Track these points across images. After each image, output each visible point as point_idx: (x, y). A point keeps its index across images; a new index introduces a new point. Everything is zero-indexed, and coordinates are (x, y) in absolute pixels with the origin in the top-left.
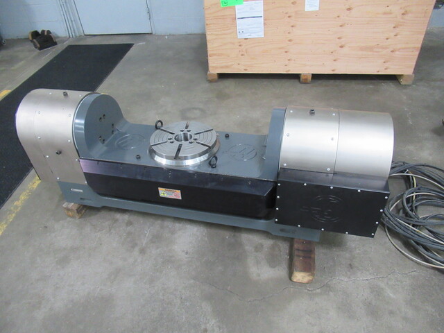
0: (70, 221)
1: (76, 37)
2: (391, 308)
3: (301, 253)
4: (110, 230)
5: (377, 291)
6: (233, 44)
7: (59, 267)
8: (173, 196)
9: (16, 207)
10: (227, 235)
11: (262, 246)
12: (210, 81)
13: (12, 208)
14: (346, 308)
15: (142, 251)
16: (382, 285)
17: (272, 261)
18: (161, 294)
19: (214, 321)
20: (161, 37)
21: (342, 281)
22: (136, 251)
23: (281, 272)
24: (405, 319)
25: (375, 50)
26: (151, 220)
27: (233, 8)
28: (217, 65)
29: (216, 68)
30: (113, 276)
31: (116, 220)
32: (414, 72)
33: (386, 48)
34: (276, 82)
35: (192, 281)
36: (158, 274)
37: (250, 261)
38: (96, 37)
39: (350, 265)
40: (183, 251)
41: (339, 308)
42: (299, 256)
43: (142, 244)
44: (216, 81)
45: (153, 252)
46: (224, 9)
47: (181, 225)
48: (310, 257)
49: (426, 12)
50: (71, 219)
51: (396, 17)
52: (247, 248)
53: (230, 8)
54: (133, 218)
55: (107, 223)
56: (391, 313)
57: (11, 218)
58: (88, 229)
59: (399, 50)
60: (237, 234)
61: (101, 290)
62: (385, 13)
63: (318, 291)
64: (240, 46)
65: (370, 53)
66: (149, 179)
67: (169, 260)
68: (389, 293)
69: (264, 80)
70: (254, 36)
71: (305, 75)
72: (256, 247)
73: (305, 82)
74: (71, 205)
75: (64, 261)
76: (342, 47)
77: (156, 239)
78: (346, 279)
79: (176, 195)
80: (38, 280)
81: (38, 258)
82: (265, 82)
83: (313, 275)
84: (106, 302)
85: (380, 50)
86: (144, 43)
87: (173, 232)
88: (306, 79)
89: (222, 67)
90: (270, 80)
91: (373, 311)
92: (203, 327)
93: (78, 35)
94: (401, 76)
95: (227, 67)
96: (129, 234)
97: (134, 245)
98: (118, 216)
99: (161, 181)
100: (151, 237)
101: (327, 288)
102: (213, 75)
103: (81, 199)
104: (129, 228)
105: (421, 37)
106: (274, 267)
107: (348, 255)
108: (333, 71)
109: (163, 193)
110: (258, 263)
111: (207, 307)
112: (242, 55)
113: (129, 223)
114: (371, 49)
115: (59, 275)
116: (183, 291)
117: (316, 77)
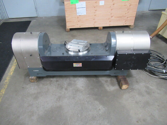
0: (32, 84)
1: (5, 19)
2: (153, 91)
3: (123, 80)
4: (51, 85)
5: (148, 88)
6: (75, 17)
7: (35, 100)
8: (79, 66)
9: (6, 82)
10: (94, 79)
11: (107, 81)
12: (67, 32)
13: (5, 83)
14: (140, 94)
15: (66, 89)
16: (148, 85)
17: (113, 84)
18: (79, 101)
19: (101, 106)
20: (41, 18)
21: (136, 86)
22: (64, 90)
23: (117, 87)
24: (158, 93)
25: (122, 17)
26: (65, 79)
27: (75, 5)
28: (69, 25)
29: (69, 26)
30: (58, 100)
31: (51, 81)
32: (134, 24)
33: (126, 17)
34: (91, 30)
35: (88, 95)
36: (75, 95)
37: (105, 86)
38: (14, 19)
39: (137, 81)
40: (81, 87)
41: (139, 94)
42: (122, 80)
43: (65, 87)
44: (69, 32)
45: (70, 89)
46: (72, 5)
47: (77, 79)
48: (126, 80)
49: (136, 5)
50: (33, 83)
51: (128, 7)
52: (103, 82)
53: (74, 4)
54: (58, 79)
55: (48, 82)
56: (153, 92)
57: (6, 87)
58: (41, 85)
59: (129, 17)
60: (98, 78)
61: (56, 105)
62: (125, 5)
63: (130, 90)
64: (78, 18)
65: (120, 19)
66: (70, 60)
67: (77, 90)
68: (151, 87)
69: (86, 30)
70: (83, 14)
71: (101, 27)
72: (106, 81)
73: (101, 30)
74: (33, 77)
75: (36, 98)
76: (112, 17)
77: (69, 84)
78: (137, 86)
79: (80, 65)
80: (28, 106)
81: (25, 99)
82: (87, 31)
83: (129, 85)
84: (59, 108)
85: (124, 17)
86: (36, 20)
87: (75, 81)
88: (101, 29)
89: (71, 26)
90: (88, 30)
91: (149, 93)
92: (98, 109)
93: (6, 18)
94: (130, 26)
95: (73, 26)
96: (58, 84)
97: (62, 88)
98: (51, 79)
99: (74, 60)
100: (67, 84)
101: (133, 89)
102: (68, 29)
103: (37, 74)
104: (58, 83)
105: (135, 13)
106: (114, 86)
107: (135, 79)
108: (110, 25)
109: (75, 65)
110: (108, 86)
111: (97, 102)
112: (79, 21)
113: (57, 81)
114: (121, 17)
115: (36, 103)
116: (87, 99)
117: (104, 28)
